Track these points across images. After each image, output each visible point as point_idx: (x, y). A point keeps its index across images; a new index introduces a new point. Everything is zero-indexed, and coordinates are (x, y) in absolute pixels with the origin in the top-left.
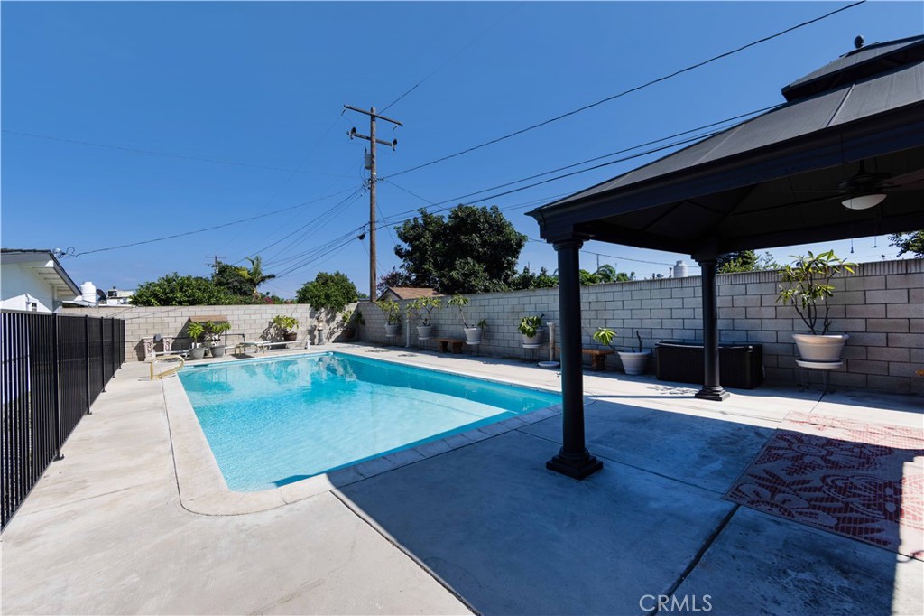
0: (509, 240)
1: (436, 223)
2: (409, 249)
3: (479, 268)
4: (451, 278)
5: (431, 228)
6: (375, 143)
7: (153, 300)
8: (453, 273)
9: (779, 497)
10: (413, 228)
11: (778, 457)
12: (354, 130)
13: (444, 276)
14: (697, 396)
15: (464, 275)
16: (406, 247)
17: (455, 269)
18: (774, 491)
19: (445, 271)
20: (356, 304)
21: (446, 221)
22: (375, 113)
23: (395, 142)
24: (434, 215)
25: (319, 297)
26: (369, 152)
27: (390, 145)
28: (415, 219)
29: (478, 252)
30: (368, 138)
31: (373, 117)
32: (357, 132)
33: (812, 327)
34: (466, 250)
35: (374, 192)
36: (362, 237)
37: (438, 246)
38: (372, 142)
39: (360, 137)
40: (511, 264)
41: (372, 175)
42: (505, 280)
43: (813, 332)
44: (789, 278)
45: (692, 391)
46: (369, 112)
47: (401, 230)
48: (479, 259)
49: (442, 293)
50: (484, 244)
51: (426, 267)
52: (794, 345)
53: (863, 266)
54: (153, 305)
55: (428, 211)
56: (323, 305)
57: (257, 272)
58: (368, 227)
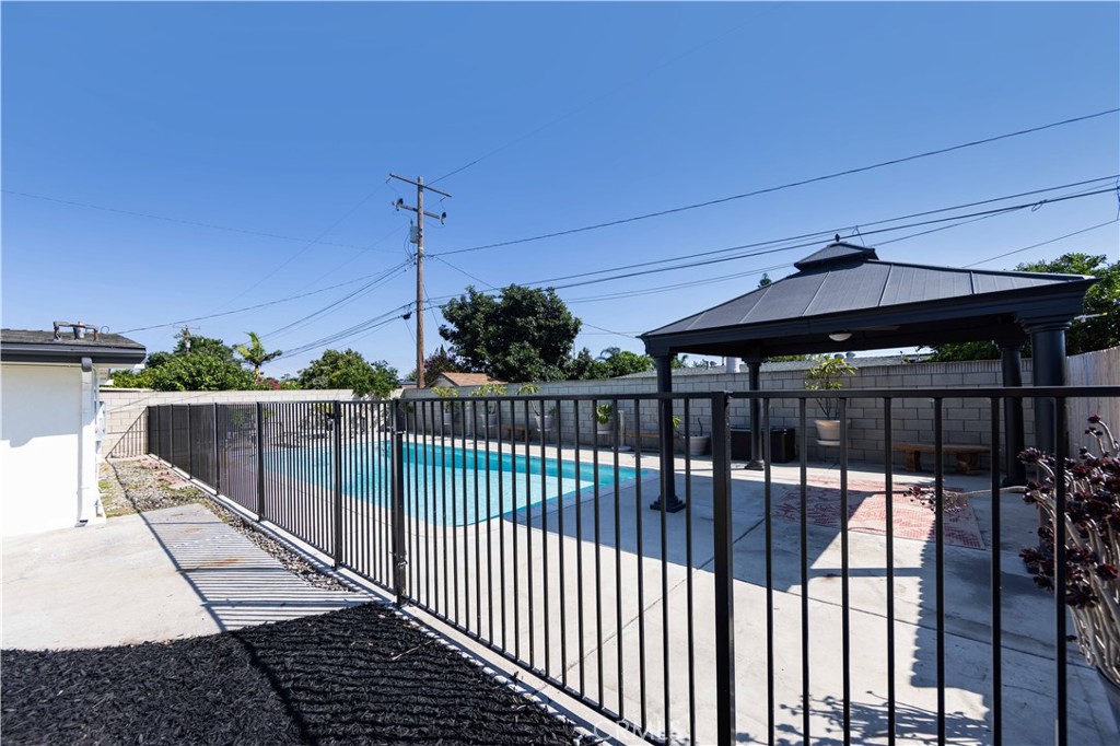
0: (566, 325)
1: (487, 304)
2: (456, 330)
3: (534, 353)
4: (506, 364)
5: (482, 309)
6: (422, 216)
7: (179, 384)
8: (508, 358)
9: (789, 514)
10: (461, 307)
11: (793, 497)
12: (401, 201)
13: (498, 361)
14: (746, 468)
15: (519, 360)
16: (452, 327)
17: (510, 354)
18: (787, 511)
19: (499, 356)
20: (402, 390)
21: (498, 301)
22: (422, 183)
23: (444, 215)
24: (485, 294)
25: (363, 381)
26: (415, 224)
27: (437, 217)
28: (463, 298)
29: (533, 335)
30: (414, 210)
31: (420, 188)
32: (405, 204)
33: (828, 414)
34: (521, 334)
35: (422, 268)
36: (407, 317)
37: (491, 329)
38: (419, 215)
39: (406, 208)
40: (567, 349)
41: (419, 251)
42: (560, 367)
43: (829, 419)
44: (811, 377)
45: (743, 465)
46: (416, 181)
47: (447, 309)
48: (534, 344)
49: (496, 379)
50: (539, 328)
51: (478, 350)
52: (815, 428)
53: (861, 369)
54: (178, 390)
55: (478, 290)
56: (367, 391)
57: (258, 349)
58: (415, 306)
